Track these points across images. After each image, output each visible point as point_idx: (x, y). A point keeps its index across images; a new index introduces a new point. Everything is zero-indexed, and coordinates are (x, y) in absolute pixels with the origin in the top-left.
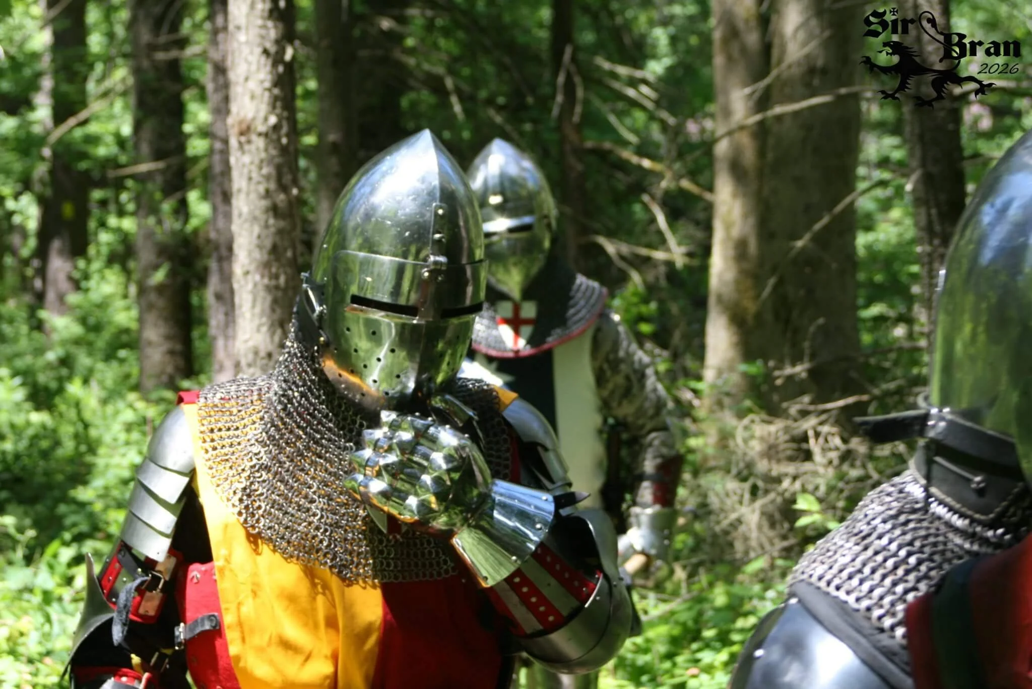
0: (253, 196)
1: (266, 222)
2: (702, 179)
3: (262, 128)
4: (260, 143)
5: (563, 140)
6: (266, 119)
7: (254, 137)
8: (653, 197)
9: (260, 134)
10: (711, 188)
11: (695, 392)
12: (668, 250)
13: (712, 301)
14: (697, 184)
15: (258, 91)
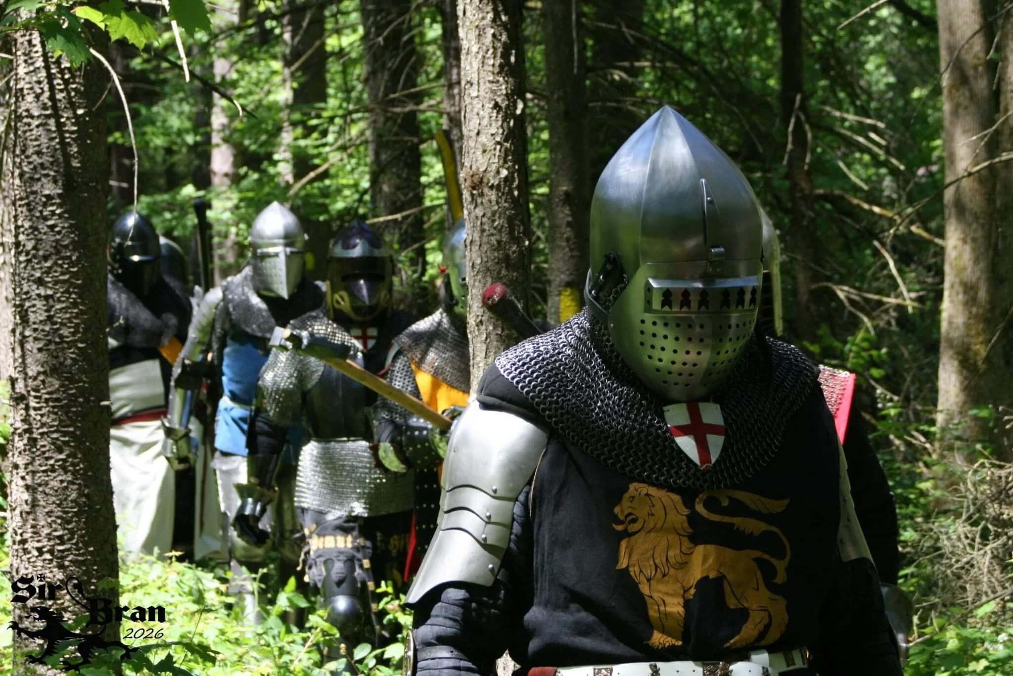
0: (485, 248)
1: (499, 272)
2: (933, 225)
3: (494, 181)
4: (492, 195)
5: (794, 186)
6: (498, 172)
7: (486, 190)
8: (883, 244)
9: (492, 187)
10: (940, 233)
11: (926, 434)
12: (899, 295)
13: (943, 345)
14: (927, 230)
15: (490, 145)
